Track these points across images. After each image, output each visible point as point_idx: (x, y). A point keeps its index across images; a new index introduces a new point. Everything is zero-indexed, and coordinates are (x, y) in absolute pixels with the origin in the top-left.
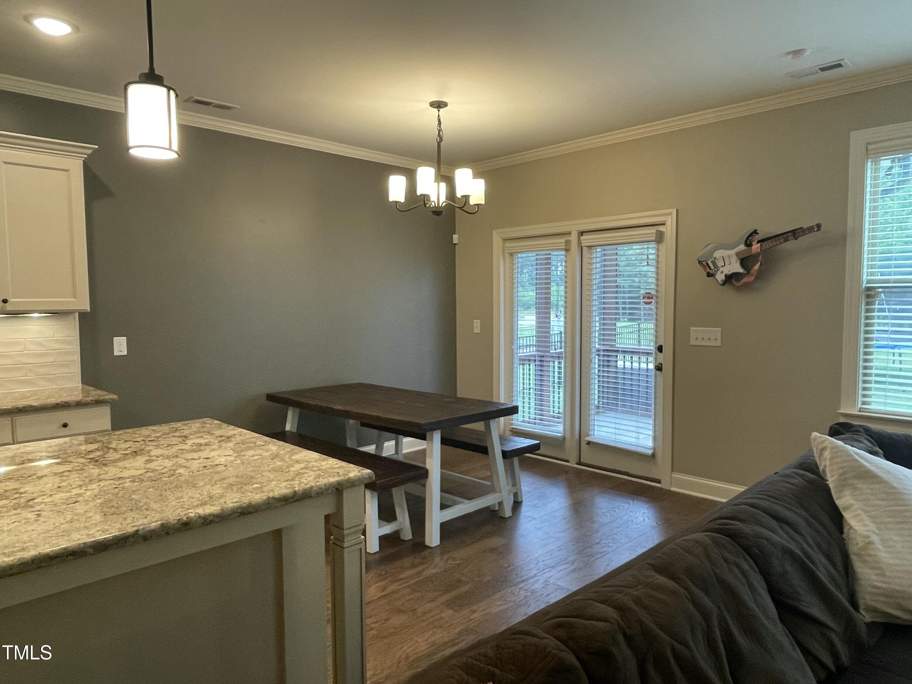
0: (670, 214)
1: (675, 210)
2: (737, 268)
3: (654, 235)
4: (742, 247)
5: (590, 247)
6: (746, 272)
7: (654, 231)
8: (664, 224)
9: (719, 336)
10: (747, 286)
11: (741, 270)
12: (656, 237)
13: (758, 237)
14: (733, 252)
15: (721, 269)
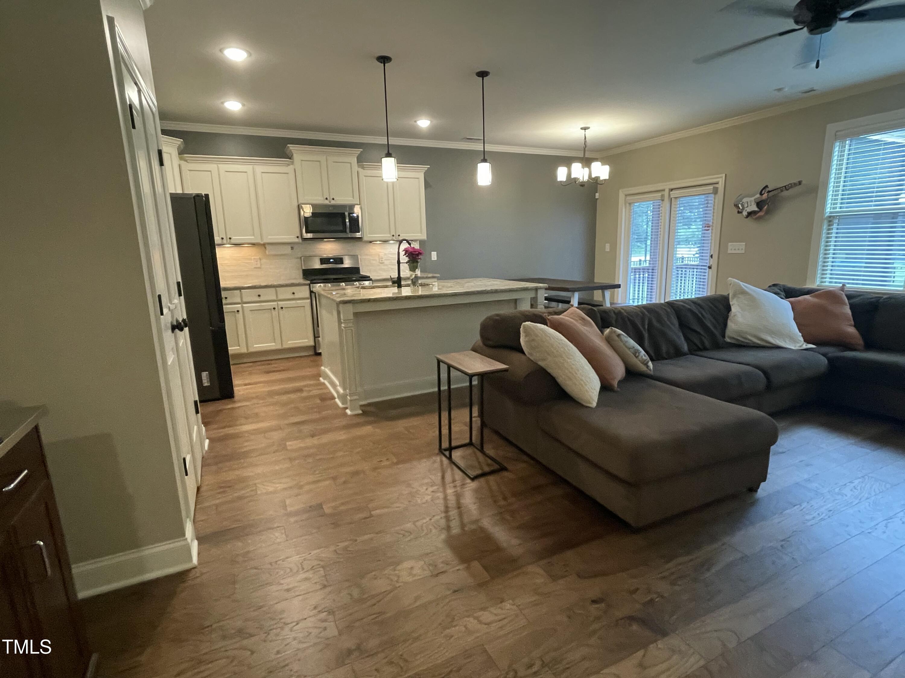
0: (722, 177)
1: (724, 175)
2: (754, 208)
3: (712, 190)
4: (758, 196)
5: (676, 198)
6: (759, 210)
7: (712, 187)
8: (718, 183)
9: (744, 247)
10: (760, 218)
11: (756, 209)
12: (713, 191)
13: (767, 190)
14: (753, 199)
15: (746, 209)
